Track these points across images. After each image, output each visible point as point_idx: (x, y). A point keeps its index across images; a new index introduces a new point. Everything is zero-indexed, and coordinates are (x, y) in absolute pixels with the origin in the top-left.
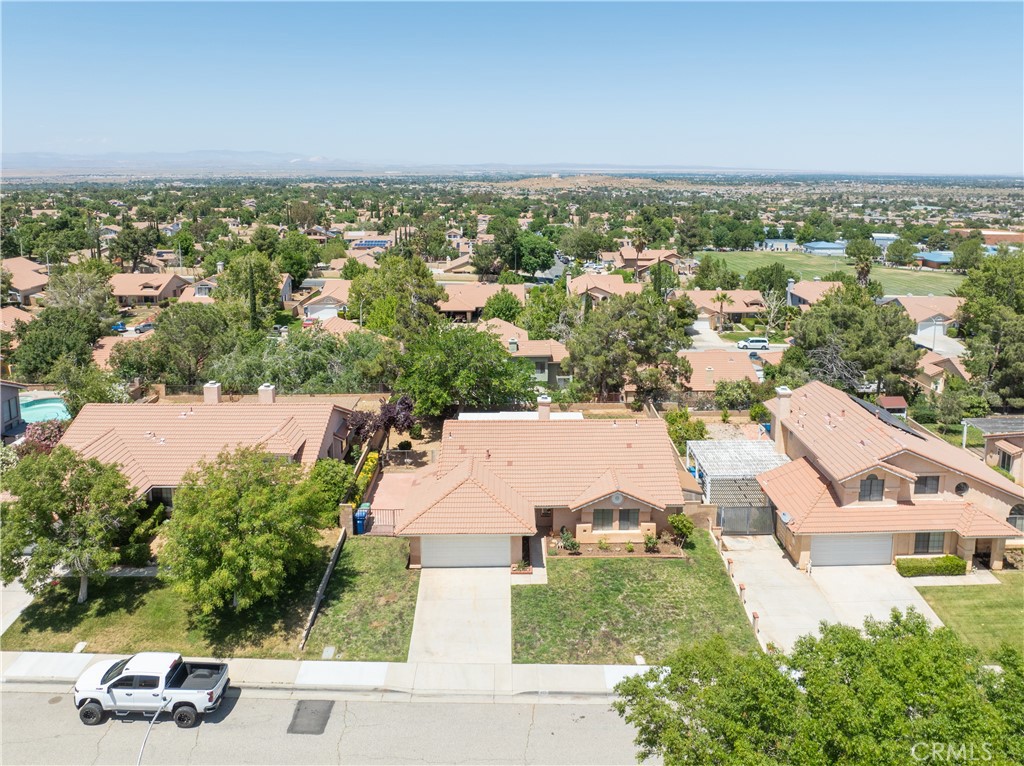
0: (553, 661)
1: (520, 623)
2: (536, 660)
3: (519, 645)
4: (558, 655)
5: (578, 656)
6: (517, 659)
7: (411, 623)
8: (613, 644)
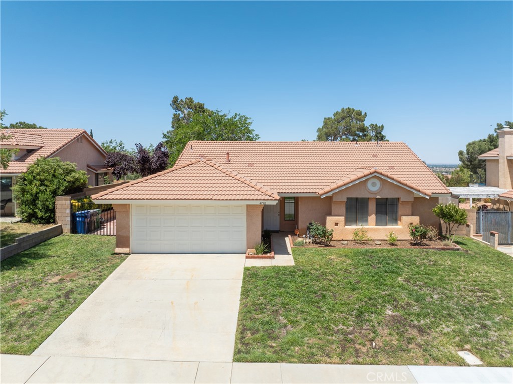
0: (310, 359)
1: (254, 304)
2: (281, 356)
3: (248, 334)
4: (321, 348)
5: (357, 351)
6: (243, 354)
8: (414, 333)
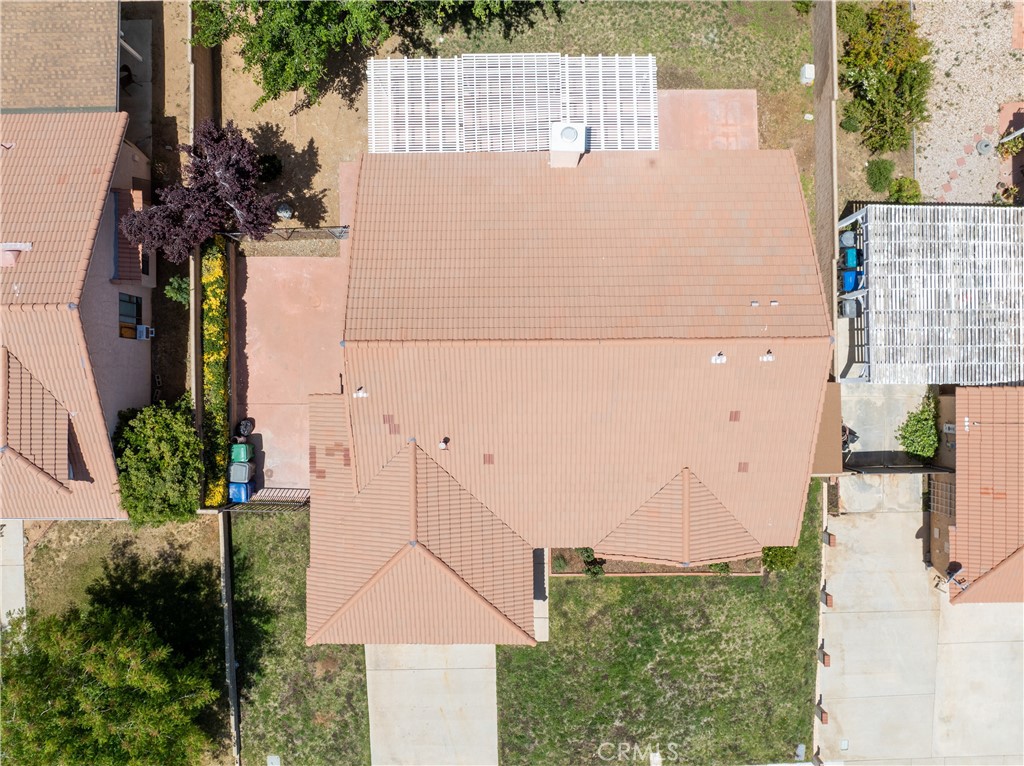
7: (365, 715)
